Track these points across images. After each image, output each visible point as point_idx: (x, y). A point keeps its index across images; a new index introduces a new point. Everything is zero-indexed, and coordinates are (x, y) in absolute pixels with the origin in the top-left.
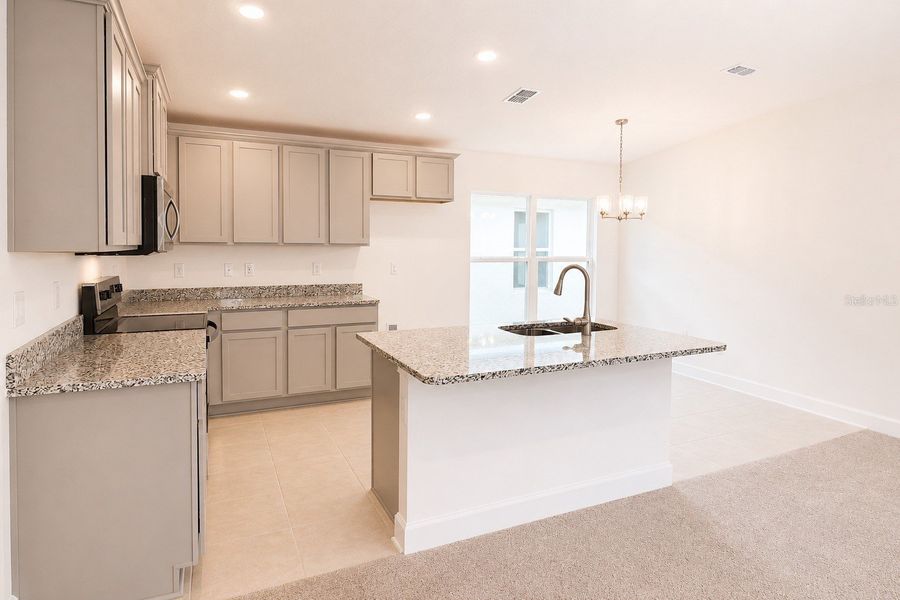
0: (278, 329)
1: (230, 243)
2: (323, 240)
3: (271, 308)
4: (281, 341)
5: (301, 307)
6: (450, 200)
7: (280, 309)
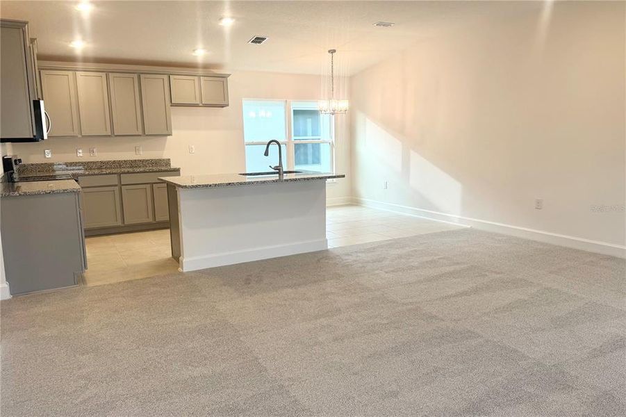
0: (116, 185)
1: (80, 136)
2: (140, 132)
3: (109, 174)
4: (117, 192)
5: (128, 173)
6: (228, 105)
7: (115, 173)
